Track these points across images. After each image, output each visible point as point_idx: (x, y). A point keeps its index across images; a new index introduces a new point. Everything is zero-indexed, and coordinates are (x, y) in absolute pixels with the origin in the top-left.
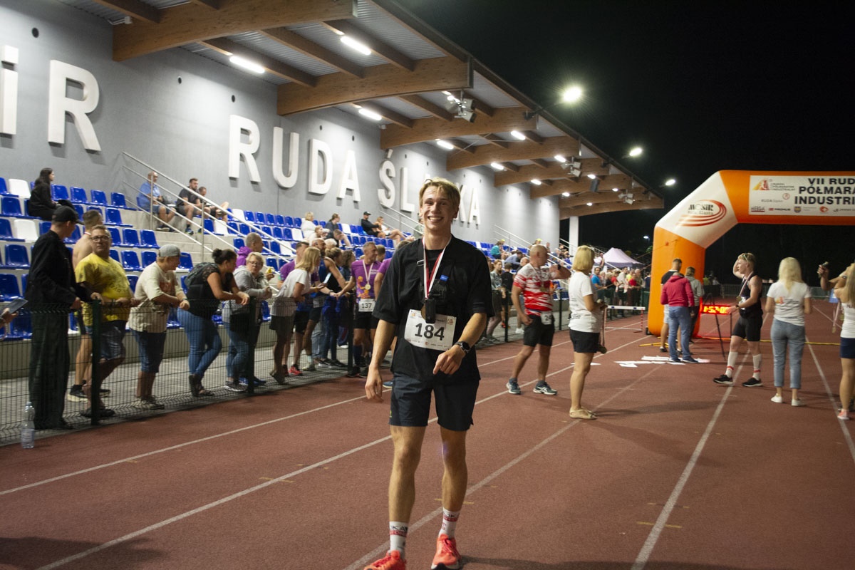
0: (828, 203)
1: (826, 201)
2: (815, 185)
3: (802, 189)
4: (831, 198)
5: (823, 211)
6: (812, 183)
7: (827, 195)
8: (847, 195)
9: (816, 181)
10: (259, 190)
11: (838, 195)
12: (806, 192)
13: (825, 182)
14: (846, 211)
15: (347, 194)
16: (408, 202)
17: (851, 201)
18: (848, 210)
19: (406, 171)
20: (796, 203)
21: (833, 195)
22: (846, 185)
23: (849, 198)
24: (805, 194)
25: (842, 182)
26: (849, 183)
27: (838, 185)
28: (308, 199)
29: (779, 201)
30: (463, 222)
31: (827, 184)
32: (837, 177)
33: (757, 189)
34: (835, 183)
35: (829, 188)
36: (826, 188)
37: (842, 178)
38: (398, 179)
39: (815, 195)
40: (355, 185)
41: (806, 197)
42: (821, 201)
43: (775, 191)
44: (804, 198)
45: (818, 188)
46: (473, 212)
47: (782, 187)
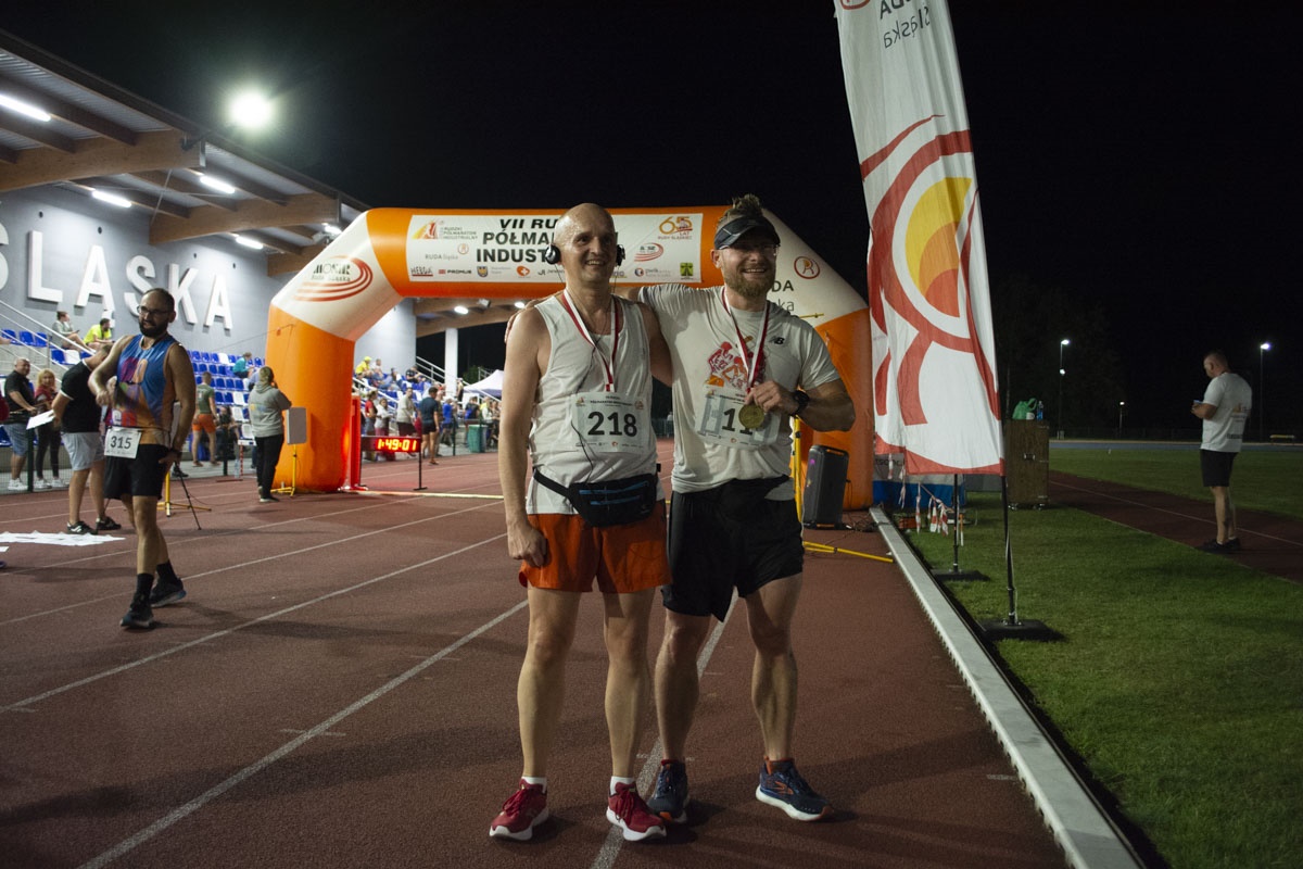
0: (528, 260)
1: (525, 256)
2: (509, 230)
3: (487, 237)
4: (533, 251)
5: (522, 274)
6: (504, 226)
7: (525, 247)
9: (511, 224)
11: (543, 246)
12: (494, 239)
13: (524, 226)
16: (44, 285)
20: (479, 260)
21: (536, 247)
24: (492, 245)
27: (544, 229)
29: (453, 257)
30: (192, 324)
32: (545, 218)
33: (419, 237)
34: (541, 227)
35: (529, 236)
36: (525, 235)
39: (508, 246)
41: (493, 251)
42: (517, 257)
43: (446, 240)
44: (491, 253)
45: (513, 234)
46: (215, 310)
47: (457, 232)
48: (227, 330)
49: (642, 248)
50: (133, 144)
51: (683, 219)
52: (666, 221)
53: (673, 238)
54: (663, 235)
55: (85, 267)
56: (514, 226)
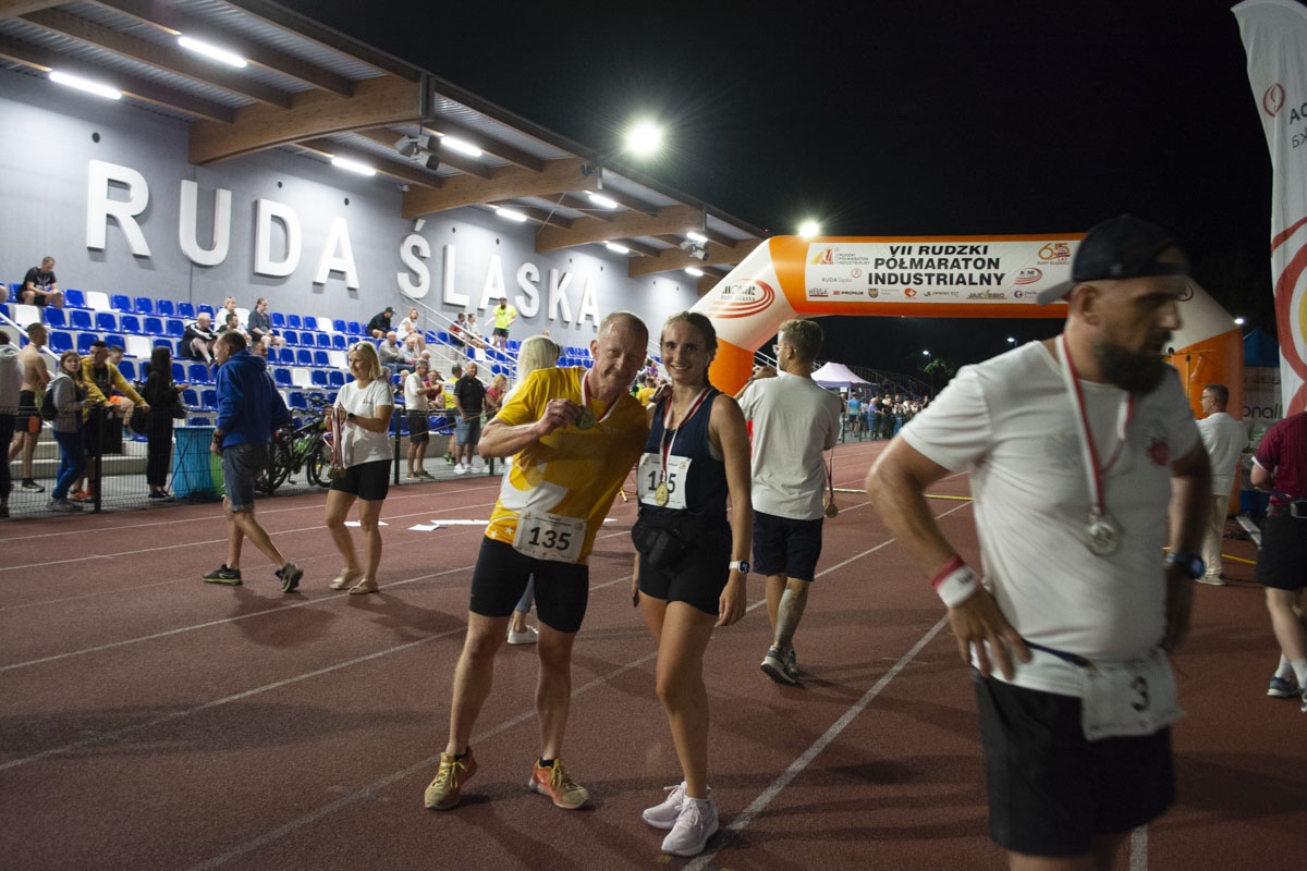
0: (915, 283)
1: (913, 280)
2: (898, 256)
3: (878, 262)
4: (921, 275)
5: (909, 296)
6: (894, 253)
7: (913, 272)
8: (942, 270)
9: (900, 250)
10: (151, 267)
11: (930, 271)
12: (885, 264)
13: (912, 252)
14: (942, 296)
15: (330, 276)
16: (456, 291)
17: (948, 280)
18: (945, 293)
19: (451, 250)
20: (870, 282)
21: (923, 271)
22: (943, 256)
23: (945, 276)
24: (883, 270)
25: (937, 251)
26: (947, 253)
27: (931, 256)
28: (252, 281)
29: (847, 280)
30: (567, 322)
31: (915, 255)
32: (931, 245)
33: (817, 262)
34: (927, 253)
35: (917, 261)
36: (913, 260)
37: (938, 245)
38: (440, 261)
39: (897, 271)
40: (347, 264)
41: (884, 275)
42: (905, 280)
43: (841, 265)
44: (881, 276)
45: (902, 260)
46: (586, 310)
47: (851, 258)
48: (595, 327)
49: (1022, 273)
50: (541, 171)
51: (1060, 246)
52: (1045, 248)
53: (1051, 263)
54: (1042, 260)
55: (487, 274)
56: (903, 253)
